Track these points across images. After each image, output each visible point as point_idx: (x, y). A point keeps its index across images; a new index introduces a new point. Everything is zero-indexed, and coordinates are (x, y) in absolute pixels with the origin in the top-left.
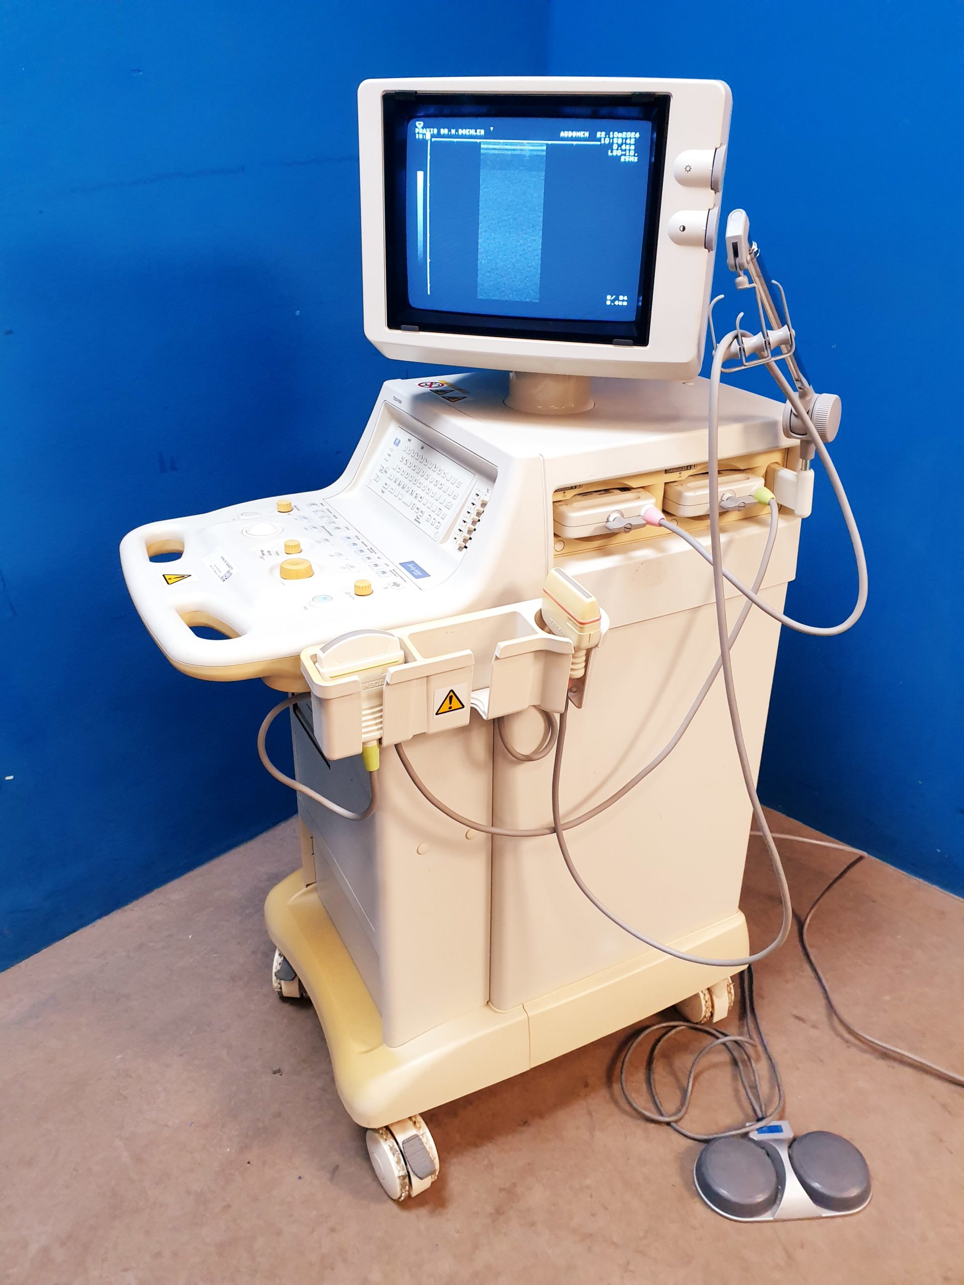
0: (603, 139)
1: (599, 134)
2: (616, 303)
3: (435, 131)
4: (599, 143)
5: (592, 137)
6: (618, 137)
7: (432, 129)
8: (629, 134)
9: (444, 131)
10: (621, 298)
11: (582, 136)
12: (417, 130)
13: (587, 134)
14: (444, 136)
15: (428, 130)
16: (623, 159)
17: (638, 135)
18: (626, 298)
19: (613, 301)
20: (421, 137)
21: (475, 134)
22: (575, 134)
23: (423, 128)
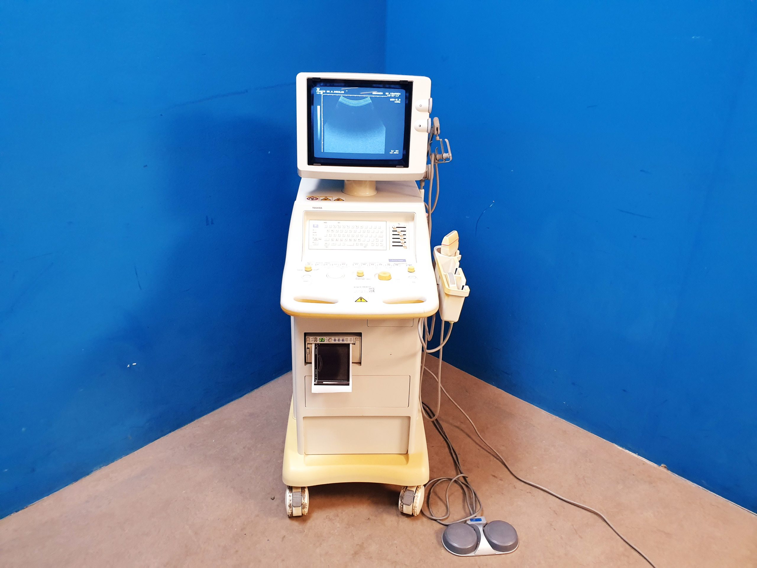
0: (388, 95)
1: (386, 94)
2: (395, 153)
3: (325, 91)
4: (387, 96)
5: (384, 94)
6: (393, 94)
7: (323, 91)
8: (397, 94)
9: (328, 91)
10: (396, 151)
11: (381, 94)
12: (317, 91)
13: (382, 93)
14: (328, 93)
15: (322, 91)
16: (395, 102)
17: (400, 94)
18: (398, 151)
19: (393, 152)
20: (319, 93)
21: (341, 93)
22: (378, 93)
23: (320, 90)
